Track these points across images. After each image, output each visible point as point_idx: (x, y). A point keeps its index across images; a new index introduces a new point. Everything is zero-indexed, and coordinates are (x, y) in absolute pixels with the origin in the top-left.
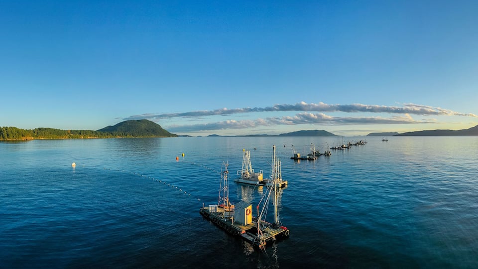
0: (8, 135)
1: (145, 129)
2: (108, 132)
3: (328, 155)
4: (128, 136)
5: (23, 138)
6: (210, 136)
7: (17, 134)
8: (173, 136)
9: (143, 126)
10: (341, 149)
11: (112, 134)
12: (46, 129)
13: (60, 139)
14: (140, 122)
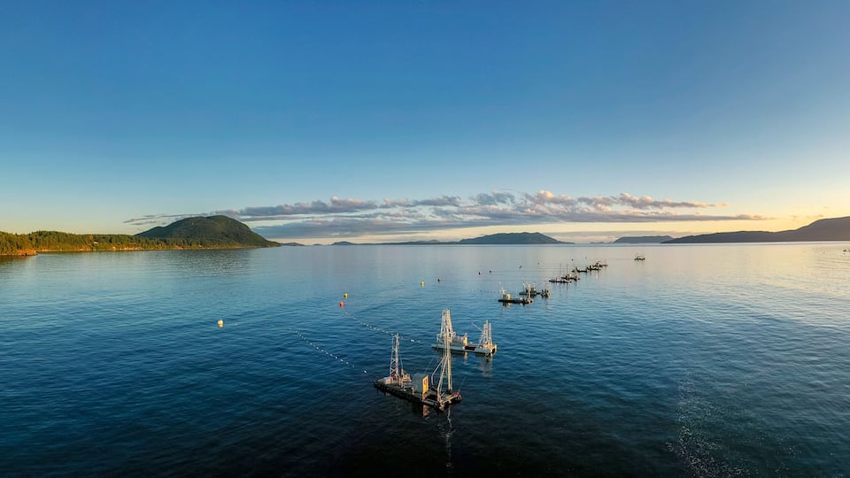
1: (223, 233)
2: (158, 238)
3: (546, 296)
4: (194, 246)
5: (20, 252)
6: (335, 244)
7: (8, 244)
8: (272, 246)
9: (220, 227)
10: (564, 282)
11: (165, 242)
12: (50, 233)
13: (76, 252)
14: (212, 221)
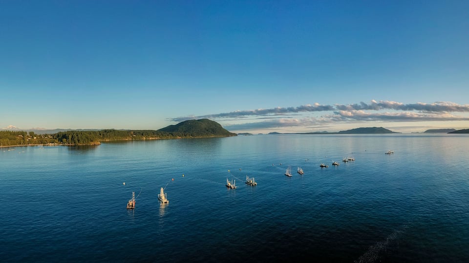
0: (78, 141)
1: (206, 129)
2: (169, 132)
4: (188, 137)
5: (92, 144)
6: (270, 133)
8: (232, 136)
9: (204, 126)
11: (172, 134)
12: (110, 130)
13: (124, 141)
14: (200, 122)
